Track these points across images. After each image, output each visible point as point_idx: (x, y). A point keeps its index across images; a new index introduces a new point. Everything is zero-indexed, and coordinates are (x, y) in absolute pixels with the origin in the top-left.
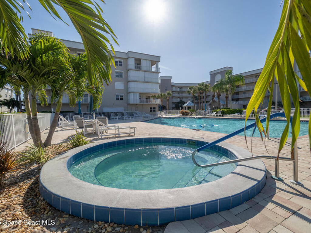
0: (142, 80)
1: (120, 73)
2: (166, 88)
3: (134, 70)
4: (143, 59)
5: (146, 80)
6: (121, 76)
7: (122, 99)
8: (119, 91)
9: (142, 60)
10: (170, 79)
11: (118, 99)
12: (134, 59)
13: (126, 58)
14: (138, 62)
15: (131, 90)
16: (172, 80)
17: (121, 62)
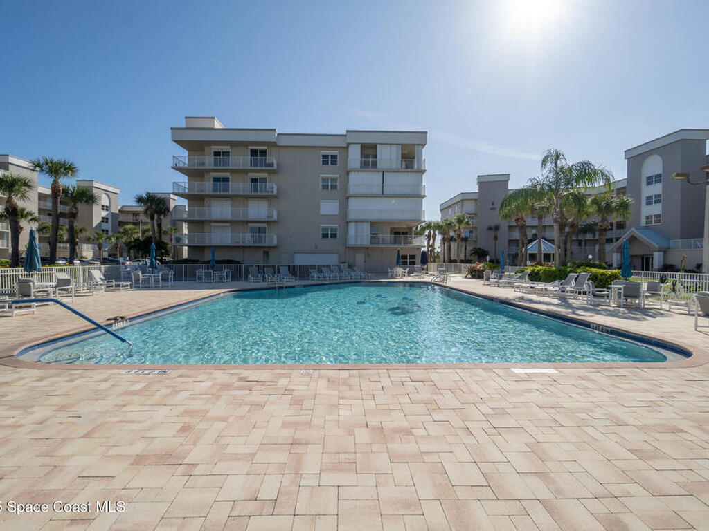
0: (378, 190)
1: (331, 179)
2: (493, 203)
3: (358, 171)
4: (381, 144)
5: (387, 191)
6: (334, 187)
7: (334, 236)
8: (329, 218)
9: (378, 146)
10: (506, 182)
11: (325, 236)
12: (359, 146)
13: (345, 145)
14: (369, 152)
15: (352, 215)
16: (509, 182)
17: (334, 157)
